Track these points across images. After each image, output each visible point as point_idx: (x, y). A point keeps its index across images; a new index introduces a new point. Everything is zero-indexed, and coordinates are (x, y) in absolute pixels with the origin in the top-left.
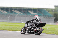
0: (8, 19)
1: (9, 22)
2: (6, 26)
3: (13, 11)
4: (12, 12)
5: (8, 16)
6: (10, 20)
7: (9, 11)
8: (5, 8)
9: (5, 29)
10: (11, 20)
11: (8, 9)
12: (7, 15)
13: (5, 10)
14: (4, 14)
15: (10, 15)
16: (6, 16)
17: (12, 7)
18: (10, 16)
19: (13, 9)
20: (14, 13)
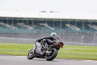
0: (82, 40)
1: (83, 45)
2: (77, 52)
3: (90, 26)
4: (87, 28)
5: (82, 35)
6: (84, 42)
7: (83, 27)
8: (76, 21)
9: (75, 57)
10: (86, 42)
11: (82, 22)
12: (79, 33)
13: (76, 24)
14: (75, 32)
15: (84, 33)
16: (79, 35)
17: (87, 20)
18: (85, 35)
19: (89, 23)
20: (90, 29)
